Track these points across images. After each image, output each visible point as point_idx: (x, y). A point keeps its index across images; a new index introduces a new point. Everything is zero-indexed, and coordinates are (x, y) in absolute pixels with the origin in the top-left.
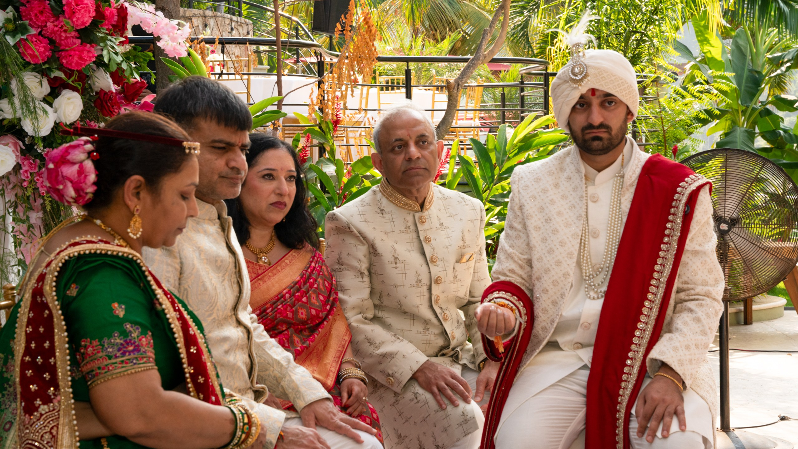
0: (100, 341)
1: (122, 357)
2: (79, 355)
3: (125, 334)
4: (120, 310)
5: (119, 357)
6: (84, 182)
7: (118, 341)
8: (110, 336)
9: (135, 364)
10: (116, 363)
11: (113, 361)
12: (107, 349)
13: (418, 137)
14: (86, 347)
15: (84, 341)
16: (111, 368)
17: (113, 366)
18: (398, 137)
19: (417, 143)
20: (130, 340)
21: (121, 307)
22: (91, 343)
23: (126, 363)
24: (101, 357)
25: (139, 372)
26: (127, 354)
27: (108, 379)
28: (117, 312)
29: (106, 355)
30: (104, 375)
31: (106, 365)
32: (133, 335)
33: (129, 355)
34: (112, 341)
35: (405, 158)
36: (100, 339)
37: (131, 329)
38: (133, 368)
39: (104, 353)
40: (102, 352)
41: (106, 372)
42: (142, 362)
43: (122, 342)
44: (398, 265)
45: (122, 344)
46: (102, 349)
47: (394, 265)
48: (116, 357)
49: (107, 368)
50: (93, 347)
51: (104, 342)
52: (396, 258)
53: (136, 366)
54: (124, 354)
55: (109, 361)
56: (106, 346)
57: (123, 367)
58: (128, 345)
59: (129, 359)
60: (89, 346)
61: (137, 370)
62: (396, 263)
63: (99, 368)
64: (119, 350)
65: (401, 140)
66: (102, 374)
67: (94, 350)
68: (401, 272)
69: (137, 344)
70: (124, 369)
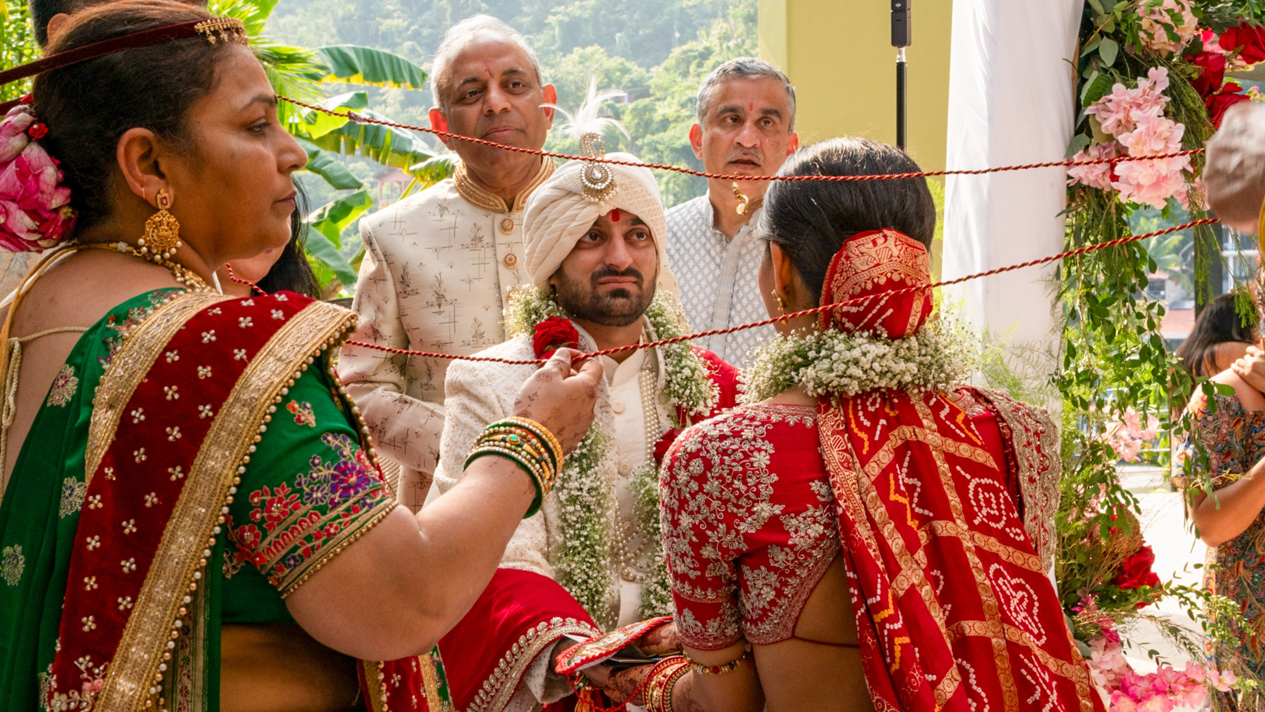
0: (290, 485)
1: (345, 502)
2: (251, 530)
3: (329, 454)
4: (306, 412)
5: (339, 503)
6: (38, 190)
7: (325, 472)
8: (306, 468)
9: (371, 506)
10: (338, 517)
11: (333, 514)
12: (310, 495)
13: (505, 73)
14: (265, 506)
15: (257, 495)
16: (332, 531)
17: (335, 524)
18: (469, 77)
19: (504, 86)
20: (345, 463)
21: (305, 407)
22: (273, 494)
23: (356, 510)
24: (304, 515)
25: (384, 517)
26: (352, 492)
27: (336, 555)
28: (303, 418)
29: (314, 508)
30: (321, 550)
31: (322, 528)
32: (345, 453)
33: (356, 493)
34: (315, 475)
35: (482, 111)
36: (290, 480)
37: (337, 442)
38: (373, 516)
39: (309, 506)
40: (305, 504)
41: (325, 542)
42: (379, 498)
43: (332, 471)
44: (442, 309)
45: (334, 477)
46: (301, 497)
47: (437, 309)
48: (335, 505)
49: (323, 532)
50: (280, 500)
51: (299, 484)
52: (440, 297)
53: (372, 511)
54: (346, 495)
55: (324, 518)
56: (307, 490)
57: (353, 521)
58: (346, 475)
59: (358, 502)
60: (272, 502)
61: (380, 515)
62: (439, 305)
63: (309, 538)
64: (334, 489)
65: (474, 80)
66: (318, 547)
67: (286, 506)
68: (447, 320)
69: (358, 467)
70: (356, 524)
